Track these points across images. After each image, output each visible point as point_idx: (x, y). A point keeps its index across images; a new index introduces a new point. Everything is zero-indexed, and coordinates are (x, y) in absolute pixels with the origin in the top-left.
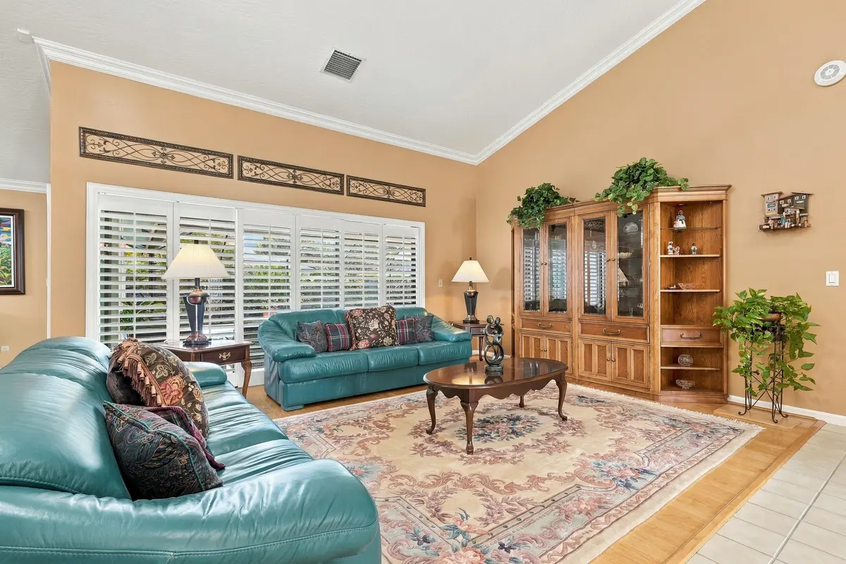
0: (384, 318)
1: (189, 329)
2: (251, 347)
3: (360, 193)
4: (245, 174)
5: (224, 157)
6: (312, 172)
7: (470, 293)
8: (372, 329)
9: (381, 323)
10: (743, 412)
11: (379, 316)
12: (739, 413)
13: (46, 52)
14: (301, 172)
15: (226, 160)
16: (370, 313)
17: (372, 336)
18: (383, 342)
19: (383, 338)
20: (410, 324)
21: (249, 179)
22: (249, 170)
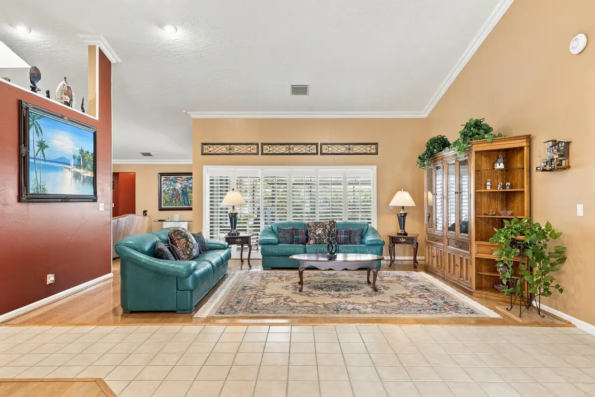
1: (231, 229)
2: (251, 237)
3: (329, 152)
4: (265, 152)
5: (255, 145)
6: (298, 145)
7: (401, 214)
8: (317, 233)
9: (324, 231)
10: (509, 308)
11: (323, 226)
12: (507, 309)
13: (192, 116)
14: (293, 146)
15: (256, 146)
16: (318, 225)
17: (317, 238)
19: (323, 239)
20: (346, 232)
21: (266, 154)
22: (266, 149)
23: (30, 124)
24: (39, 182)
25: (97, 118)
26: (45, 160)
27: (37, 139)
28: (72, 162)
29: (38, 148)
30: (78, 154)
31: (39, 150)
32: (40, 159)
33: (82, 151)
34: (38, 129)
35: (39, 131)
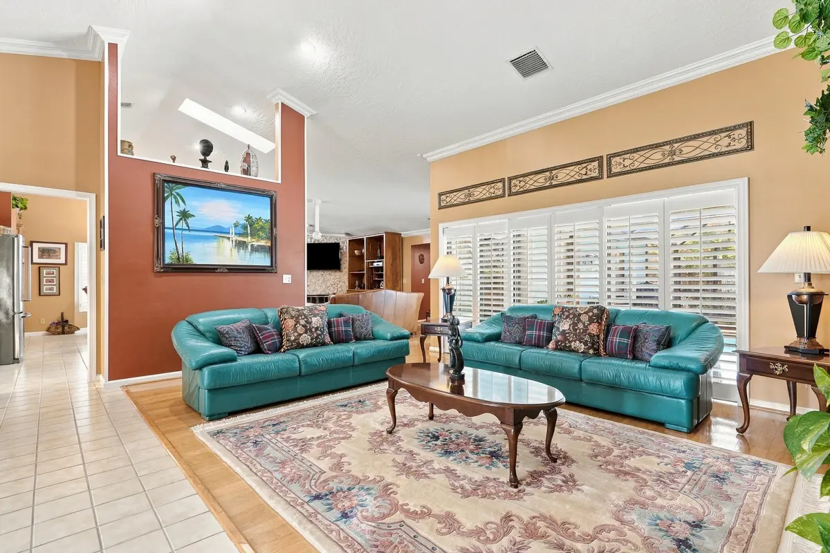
0: (579, 320)
3: (626, 169)
4: (514, 190)
5: (499, 182)
6: (566, 167)
8: (561, 329)
9: (575, 325)
11: (575, 316)
13: (428, 159)
14: (556, 172)
15: (501, 184)
16: (565, 312)
18: (570, 346)
19: (570, 342)
20: (626, 332)
21: (517, 193)
22: (517, 185)
23: (166, 195)
24: (180, 252)
25: (280, 182)
26: (189, 230)
27: (176, 208)
28: (233, 230)
29: (179, 218)
30: (243, 222)
31: (181, 219)
32: (182, 229)
33: (249, 218)
34: (179, 199)
35: (180, 201)
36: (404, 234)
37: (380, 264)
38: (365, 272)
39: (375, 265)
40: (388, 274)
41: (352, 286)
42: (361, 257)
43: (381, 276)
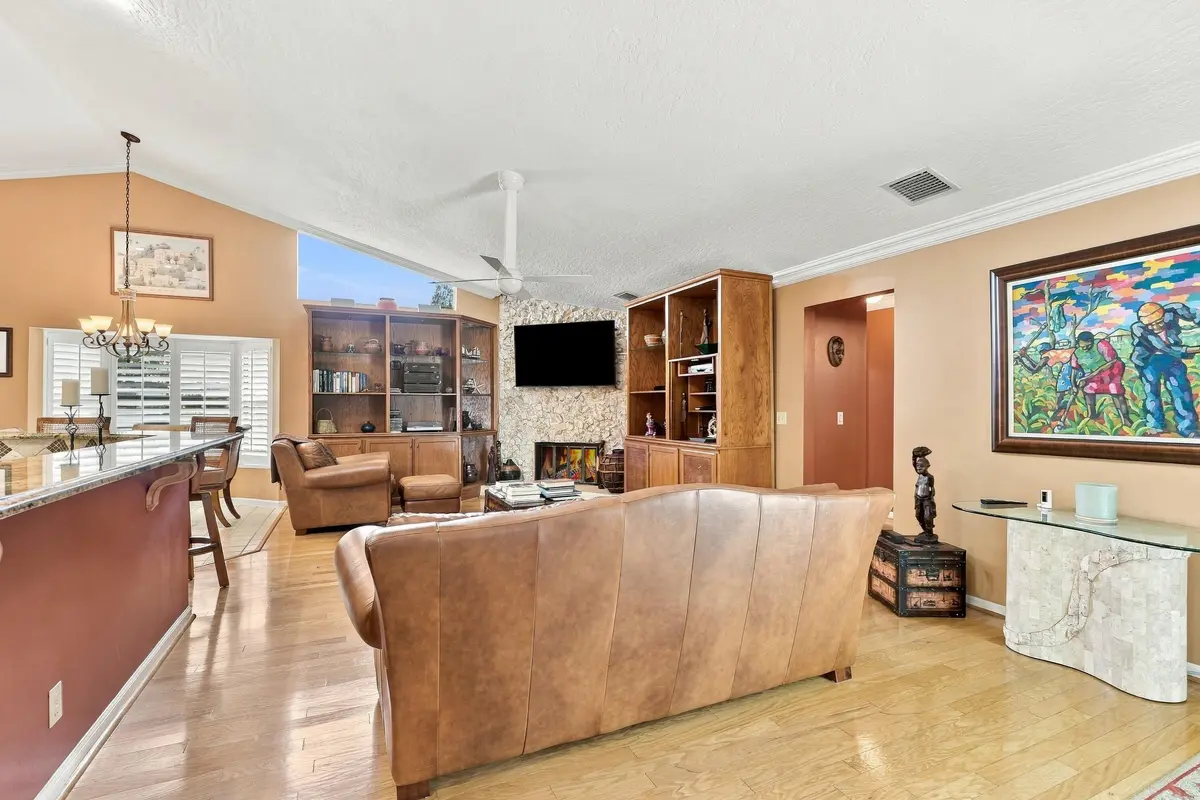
36: (780, 278)
37: (708, 368)
38: (667, 391)
39: (694, 370)
40: (731, 398)
41: (637, 428)
42: (658, 350)
43: (710, 402)
